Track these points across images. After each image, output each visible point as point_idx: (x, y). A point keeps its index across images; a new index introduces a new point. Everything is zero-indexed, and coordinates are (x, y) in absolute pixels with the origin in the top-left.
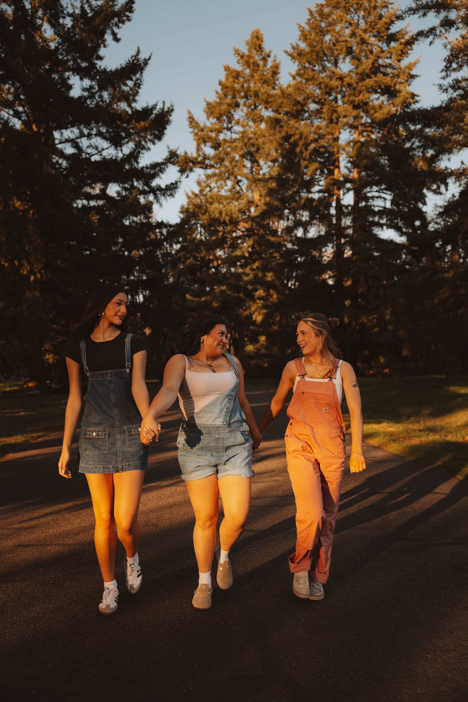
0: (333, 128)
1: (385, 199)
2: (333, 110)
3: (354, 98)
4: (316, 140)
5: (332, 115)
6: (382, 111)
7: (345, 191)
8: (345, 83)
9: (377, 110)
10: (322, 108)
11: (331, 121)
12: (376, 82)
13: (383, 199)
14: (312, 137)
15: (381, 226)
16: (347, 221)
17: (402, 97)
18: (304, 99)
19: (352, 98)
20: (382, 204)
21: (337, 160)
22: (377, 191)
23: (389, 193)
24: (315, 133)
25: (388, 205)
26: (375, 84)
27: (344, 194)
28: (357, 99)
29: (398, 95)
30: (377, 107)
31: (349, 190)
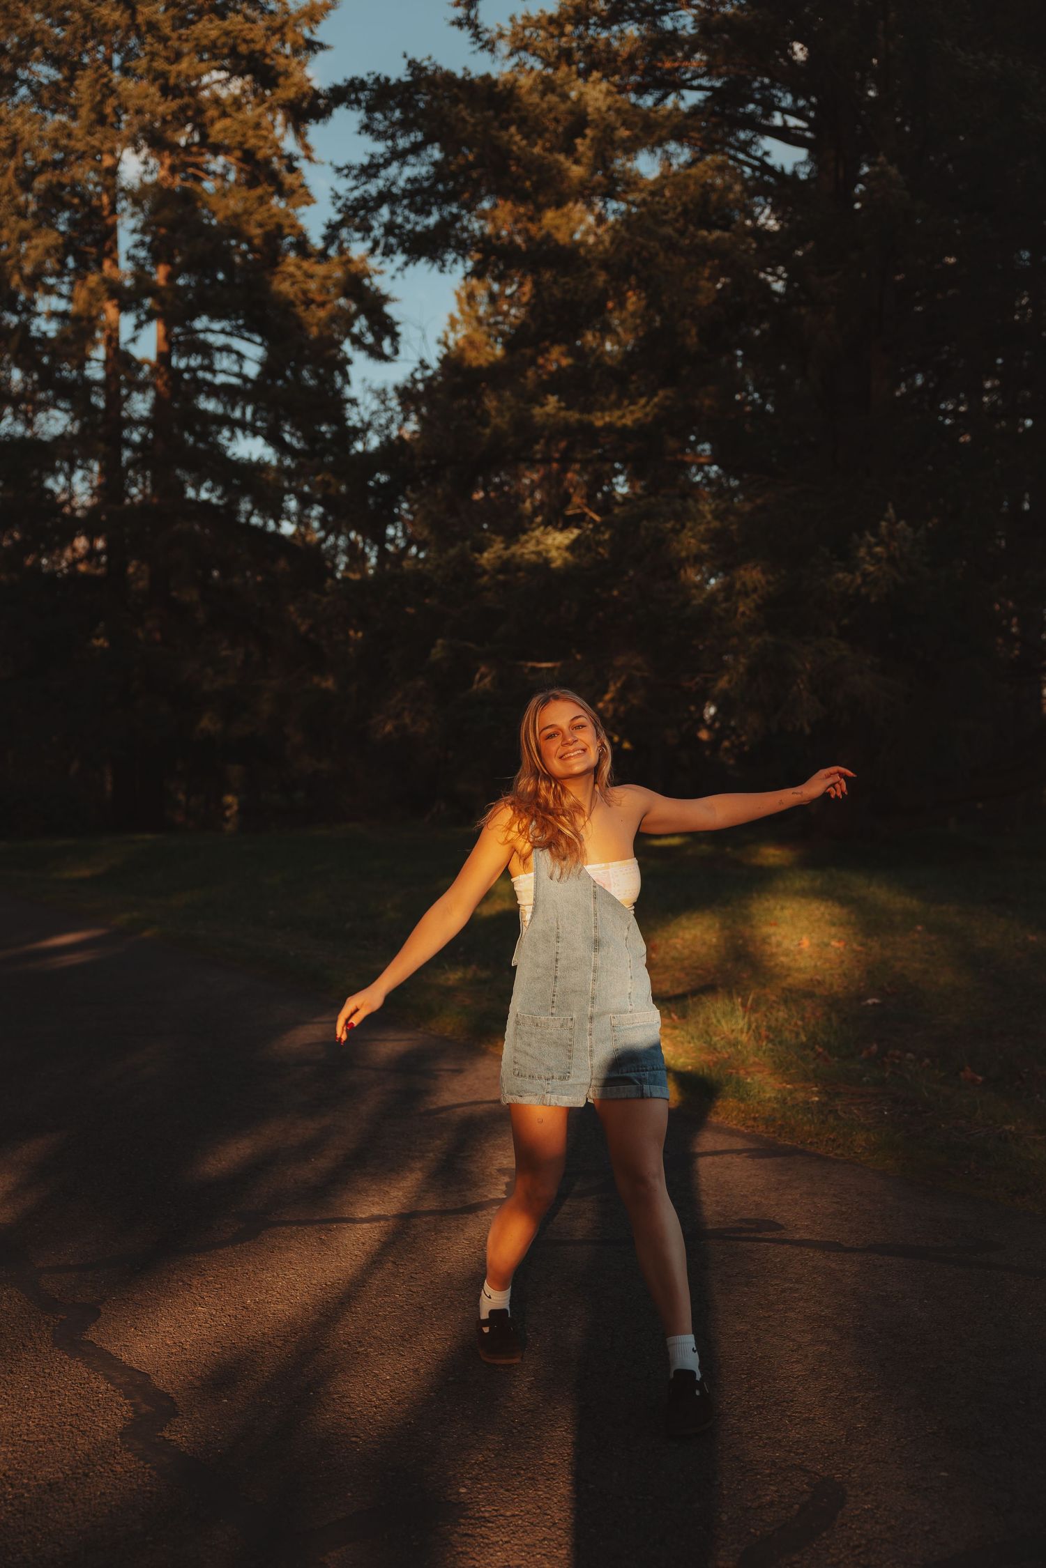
0: (106, 138)
1: (241, 357)
2: (106, 85)
3: (167, 67)
4: (57, 165)
5: (102, 102)
6: (241, 116)
7: (143, 317)
8: (140, 19)
9: (228, 109)
10: (70, 79)
11: (102, 120)
12: (227, 33)
13: (234, 357)
14: (45, 153)
15: (234, 424)
16: (140, 405)
17: (294, 89)
18: (19, 46)
19: (160, 65)
20: (236, 368)
21: (111, 232)
22: (223, 331)
23: (258, 339)
24: (56, 146)
25: (252, 370)
26: (223, 39)
27: (139, 326)
28: (174, 68)
29: (281, 80)
30: (229, 101)
31: (151, 316)
